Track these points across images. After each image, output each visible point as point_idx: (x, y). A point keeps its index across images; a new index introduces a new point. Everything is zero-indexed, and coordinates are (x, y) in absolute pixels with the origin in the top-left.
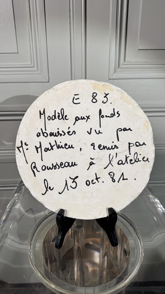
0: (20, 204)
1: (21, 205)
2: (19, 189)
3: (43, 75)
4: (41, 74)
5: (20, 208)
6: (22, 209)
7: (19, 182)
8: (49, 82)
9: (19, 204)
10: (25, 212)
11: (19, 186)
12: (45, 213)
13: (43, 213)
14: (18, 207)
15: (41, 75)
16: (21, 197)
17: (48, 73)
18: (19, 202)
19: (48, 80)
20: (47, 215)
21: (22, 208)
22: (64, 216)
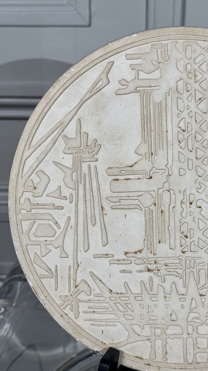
0: (9, 325)
1: (12, 328)
2: (7, 288)
3: (76, 9)
4: (72, 5)
5: (9, 335)
6: (15, 339)
7: (8, 271)
8: (89, 25)
9: (7, 326)
10: (23, 348)
11: (7, 280)
12: (64, 351)
13: (60, 350)
14: (5, 335)
15: (71, 7)
16: (11, 309)
17: (88, 4)
18: (8, 320)
19: (88, 19)
20: (72, 358)
21: (14, 337)
22: (117, 364)
